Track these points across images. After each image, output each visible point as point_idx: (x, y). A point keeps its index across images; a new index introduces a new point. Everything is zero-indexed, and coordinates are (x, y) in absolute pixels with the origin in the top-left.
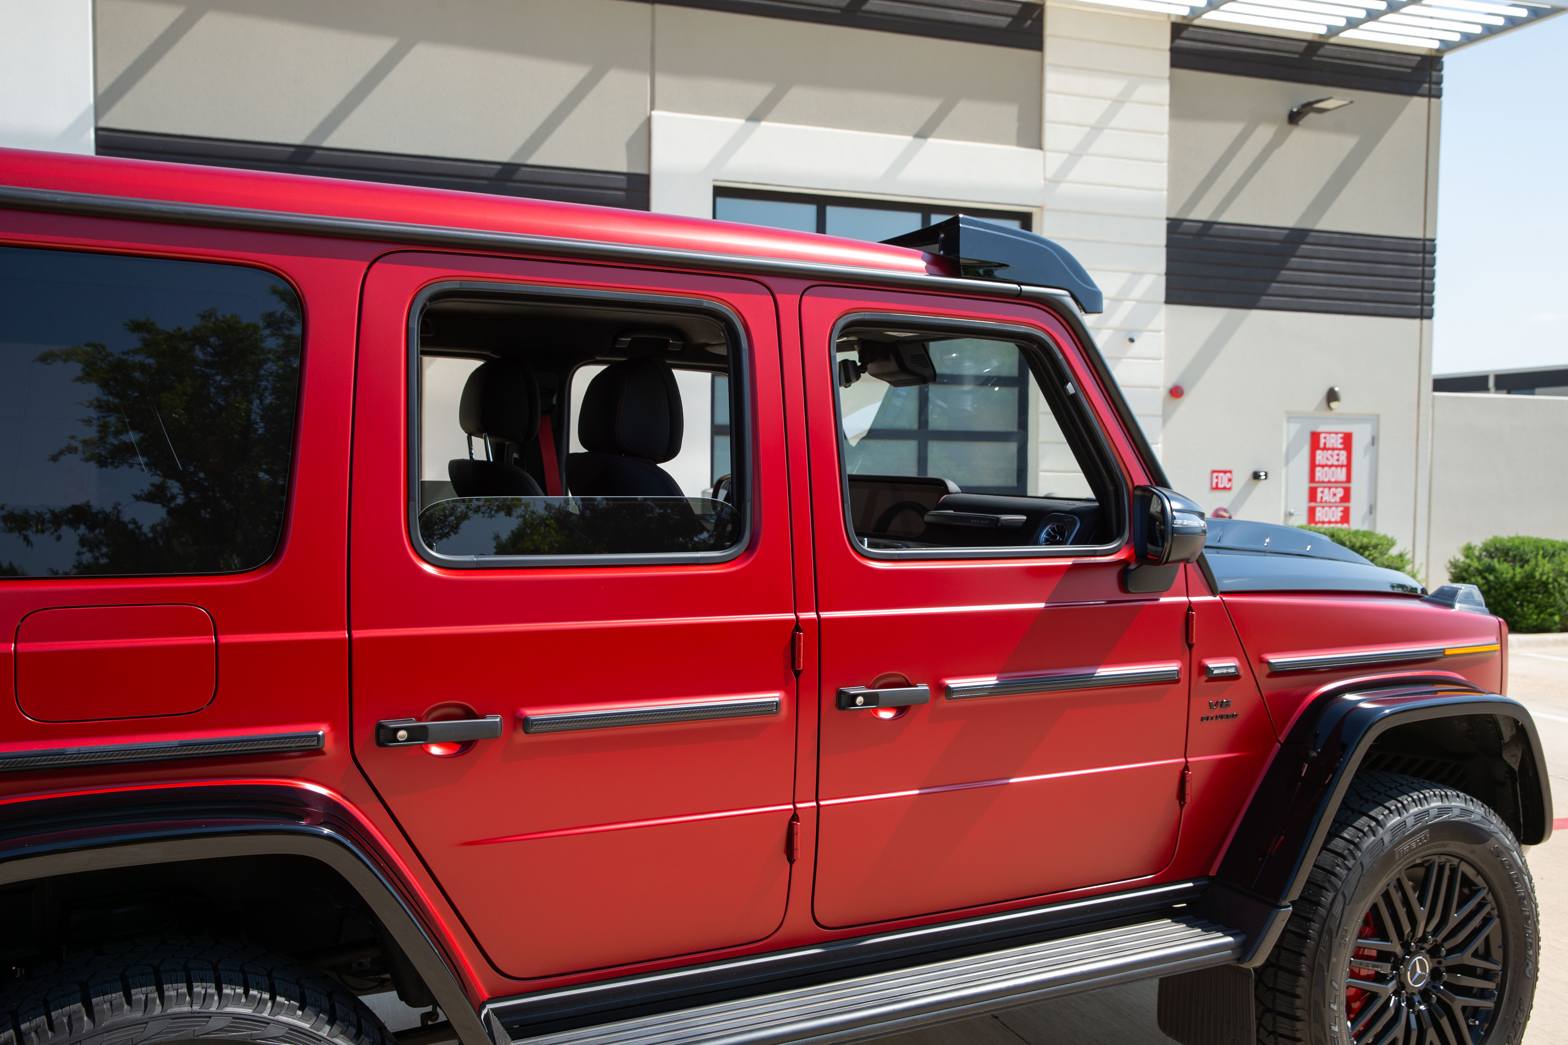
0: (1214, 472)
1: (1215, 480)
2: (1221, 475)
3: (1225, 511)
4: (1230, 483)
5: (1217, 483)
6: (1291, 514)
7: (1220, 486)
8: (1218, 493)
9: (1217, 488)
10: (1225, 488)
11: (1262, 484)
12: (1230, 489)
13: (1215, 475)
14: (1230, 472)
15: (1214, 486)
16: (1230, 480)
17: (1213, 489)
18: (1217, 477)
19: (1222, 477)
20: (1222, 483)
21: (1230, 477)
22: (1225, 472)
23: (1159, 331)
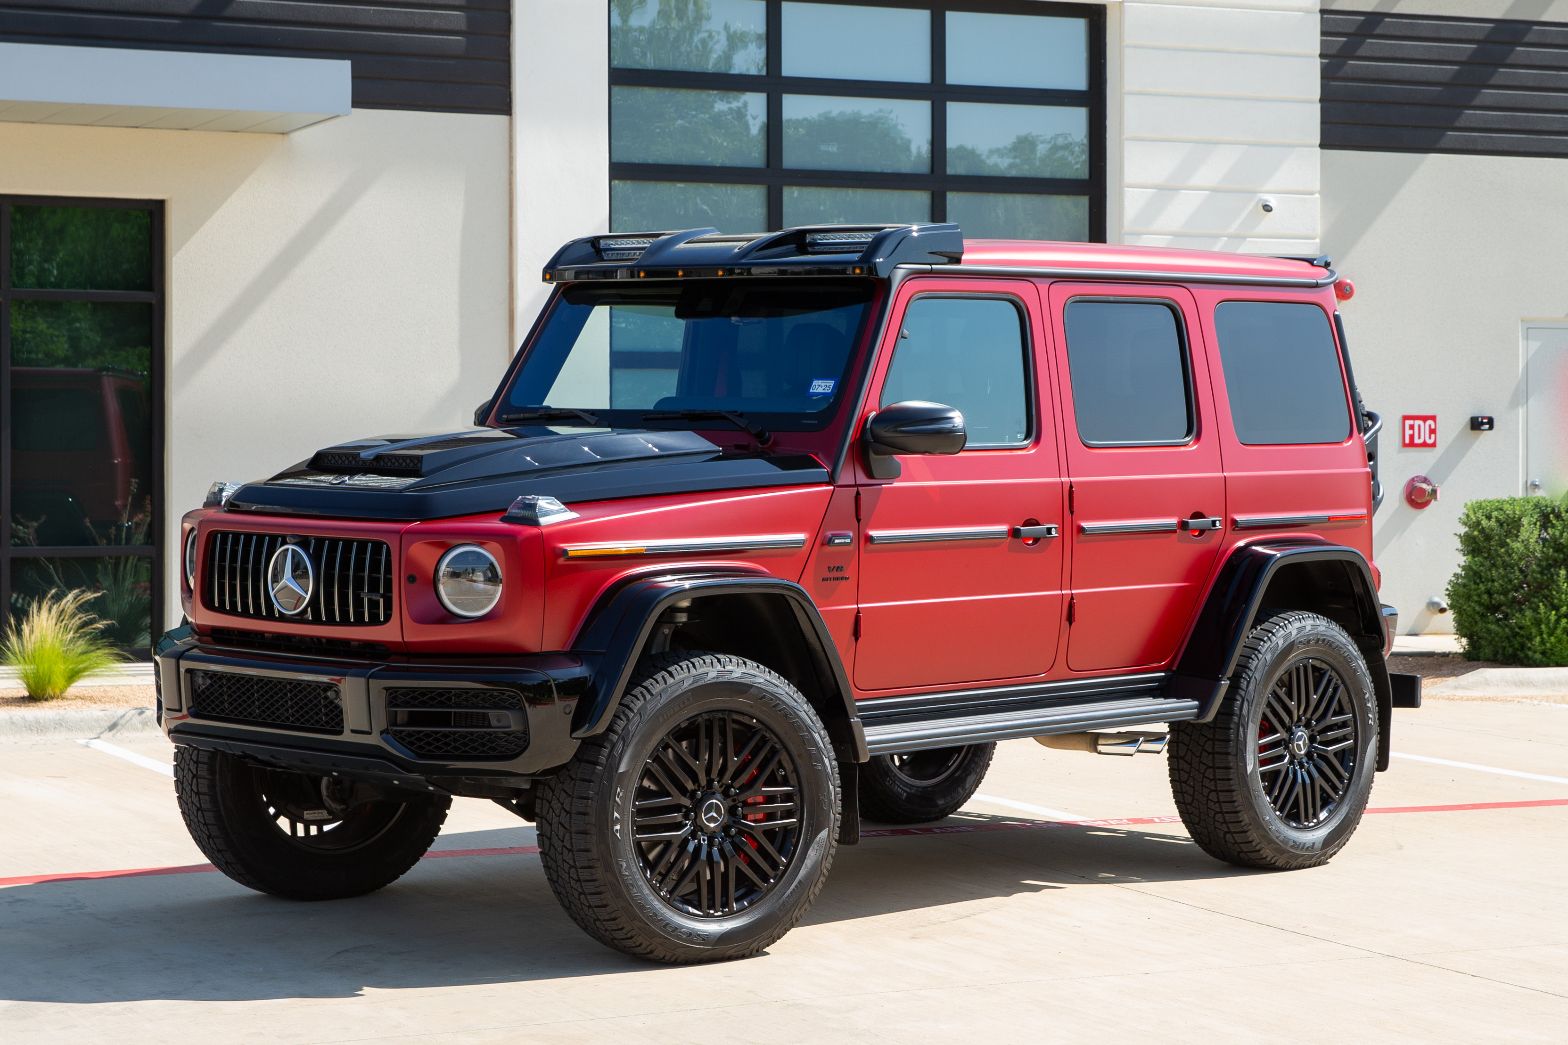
0: (1406, 418)
1: (1408, 432)
2: (1417, 423)
3: (1425, 480)
4: (1433, 436)
5: (1412, 437)
6: (1535, 486)
7: (1417, 441)
8: (1413, 453)
9: (1412, 444)
10: (1425, 445)
11: (1486, 436)
12: (1434, 445)
13: (1408, 423)
14: (1433, 418)
15: (1407, 441)
16: (1433, 431)
17: (1405, 445)
18: (1412, 427)
19: (1419, 426)
20: (1419, 438)
21: (1433, 427)
22: (1425, 419)
23: (1312, 193)
